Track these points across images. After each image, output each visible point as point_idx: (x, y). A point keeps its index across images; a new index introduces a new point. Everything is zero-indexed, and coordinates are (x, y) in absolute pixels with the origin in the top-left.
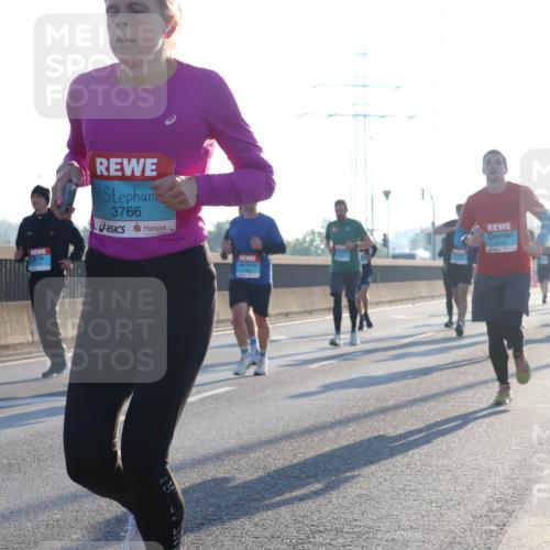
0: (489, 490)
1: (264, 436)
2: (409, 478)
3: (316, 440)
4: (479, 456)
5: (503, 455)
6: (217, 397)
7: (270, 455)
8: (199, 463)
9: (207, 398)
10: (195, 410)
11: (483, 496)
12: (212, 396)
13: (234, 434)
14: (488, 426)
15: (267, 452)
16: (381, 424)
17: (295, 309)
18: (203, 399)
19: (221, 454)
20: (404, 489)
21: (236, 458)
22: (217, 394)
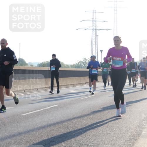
0: (130, 133)
1: (67, 118)
2: (107, 130)
3: (82, 119)
4: (127, 124)
5: (134, 123)
6: (54, 108)
7: (69, 123)
8: (49, 126)
9: (51, 108)
10: (48, 111)
11: (128, 135)
12: (53, 107)
13: (59, 118)
14: (129, 116)
15: (68, 123)
16: (100, 115)
17: (76, 83)
18: (50, 108)
19: (55, 123)
20: (106, 133)
21: (59, 125)
22: (54, 107)
